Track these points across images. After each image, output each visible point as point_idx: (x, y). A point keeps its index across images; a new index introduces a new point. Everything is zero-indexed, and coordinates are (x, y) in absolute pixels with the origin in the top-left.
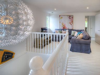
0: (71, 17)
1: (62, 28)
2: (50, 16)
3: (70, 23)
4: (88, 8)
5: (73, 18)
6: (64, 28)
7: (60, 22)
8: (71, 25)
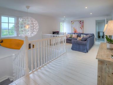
0: (81, 22)
1: (74, 32)
2: (64, 22)
3: (81, 28)
4: (91, 14)
5: (83, 23)
6: (75, 32)
7: (72, 27)
8: (81, 30)
